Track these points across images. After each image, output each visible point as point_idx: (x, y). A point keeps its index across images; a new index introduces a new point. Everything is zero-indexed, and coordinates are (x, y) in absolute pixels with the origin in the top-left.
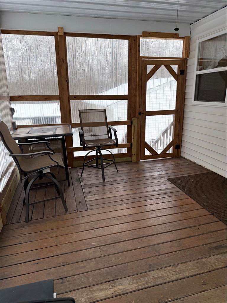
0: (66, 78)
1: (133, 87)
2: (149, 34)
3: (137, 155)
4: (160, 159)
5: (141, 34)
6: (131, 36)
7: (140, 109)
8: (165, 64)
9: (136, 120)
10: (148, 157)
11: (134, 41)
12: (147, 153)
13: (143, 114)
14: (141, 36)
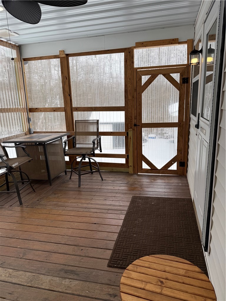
0: (69, 92)
1: (129, 99)
2: (143, 44)
3: (134, 167)
4: (160, 175)
5: (135, 45)
6: (126, 48)
7: (136, 120)
8: (163, 73)
9: (132, 132)
10: (146, 171)
11: (129, 52)
12: (145, 166)
13: (139, 125)
14: (135, 47)
